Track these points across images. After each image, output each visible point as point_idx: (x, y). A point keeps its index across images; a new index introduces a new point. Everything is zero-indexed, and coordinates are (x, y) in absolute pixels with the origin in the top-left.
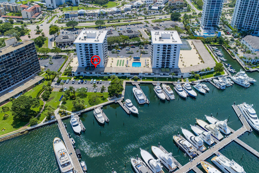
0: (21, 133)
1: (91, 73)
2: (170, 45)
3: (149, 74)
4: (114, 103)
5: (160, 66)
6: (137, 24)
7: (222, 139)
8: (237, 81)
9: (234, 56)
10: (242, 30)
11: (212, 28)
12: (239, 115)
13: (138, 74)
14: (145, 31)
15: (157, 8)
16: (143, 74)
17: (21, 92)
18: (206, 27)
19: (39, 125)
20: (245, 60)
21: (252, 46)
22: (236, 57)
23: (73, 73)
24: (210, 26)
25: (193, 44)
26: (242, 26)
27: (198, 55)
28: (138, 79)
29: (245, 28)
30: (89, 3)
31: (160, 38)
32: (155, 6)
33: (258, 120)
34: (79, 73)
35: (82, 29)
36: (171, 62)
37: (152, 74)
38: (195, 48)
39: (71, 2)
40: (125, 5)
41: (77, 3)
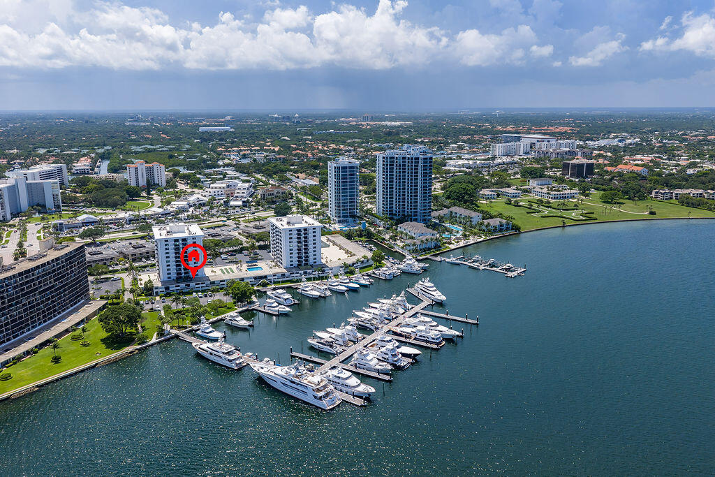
0: (130, 353)
1: (189, 285)
2: (305, 230)
3: (283, 275)
4: (247, 310)
5: (296, 263)
6: (219, 227)
7: (404, 313)
8: (405, 268)
9: (393, 248)
10: (395, 217)
11: (350, 219)
12: (416, 295)
13: (266, 277)
14: (240, 234)
15: (240, 203)
16: (274, 276)
17: (82, 321)
18: (341, 219)
19: (150, 343)
20: (408, 248)
21: (413, 231)
22: (396, 249)
23: (157, 290)
24: (347, 217)
25: (328, 240)
26: (394, 212)
27: (342, 250)
28: (268, 284)
29: (399, 215)
30: (84, 206)
31: (288, 223)
32: (235, 200)
33: (438, 292)
34: (167, 288)
35: (113, 242)
36: (311, 254)
37: (288, 274)
38: (334, 244)
39: (44, 206)
40: (173, 203)
41: (59, 207)
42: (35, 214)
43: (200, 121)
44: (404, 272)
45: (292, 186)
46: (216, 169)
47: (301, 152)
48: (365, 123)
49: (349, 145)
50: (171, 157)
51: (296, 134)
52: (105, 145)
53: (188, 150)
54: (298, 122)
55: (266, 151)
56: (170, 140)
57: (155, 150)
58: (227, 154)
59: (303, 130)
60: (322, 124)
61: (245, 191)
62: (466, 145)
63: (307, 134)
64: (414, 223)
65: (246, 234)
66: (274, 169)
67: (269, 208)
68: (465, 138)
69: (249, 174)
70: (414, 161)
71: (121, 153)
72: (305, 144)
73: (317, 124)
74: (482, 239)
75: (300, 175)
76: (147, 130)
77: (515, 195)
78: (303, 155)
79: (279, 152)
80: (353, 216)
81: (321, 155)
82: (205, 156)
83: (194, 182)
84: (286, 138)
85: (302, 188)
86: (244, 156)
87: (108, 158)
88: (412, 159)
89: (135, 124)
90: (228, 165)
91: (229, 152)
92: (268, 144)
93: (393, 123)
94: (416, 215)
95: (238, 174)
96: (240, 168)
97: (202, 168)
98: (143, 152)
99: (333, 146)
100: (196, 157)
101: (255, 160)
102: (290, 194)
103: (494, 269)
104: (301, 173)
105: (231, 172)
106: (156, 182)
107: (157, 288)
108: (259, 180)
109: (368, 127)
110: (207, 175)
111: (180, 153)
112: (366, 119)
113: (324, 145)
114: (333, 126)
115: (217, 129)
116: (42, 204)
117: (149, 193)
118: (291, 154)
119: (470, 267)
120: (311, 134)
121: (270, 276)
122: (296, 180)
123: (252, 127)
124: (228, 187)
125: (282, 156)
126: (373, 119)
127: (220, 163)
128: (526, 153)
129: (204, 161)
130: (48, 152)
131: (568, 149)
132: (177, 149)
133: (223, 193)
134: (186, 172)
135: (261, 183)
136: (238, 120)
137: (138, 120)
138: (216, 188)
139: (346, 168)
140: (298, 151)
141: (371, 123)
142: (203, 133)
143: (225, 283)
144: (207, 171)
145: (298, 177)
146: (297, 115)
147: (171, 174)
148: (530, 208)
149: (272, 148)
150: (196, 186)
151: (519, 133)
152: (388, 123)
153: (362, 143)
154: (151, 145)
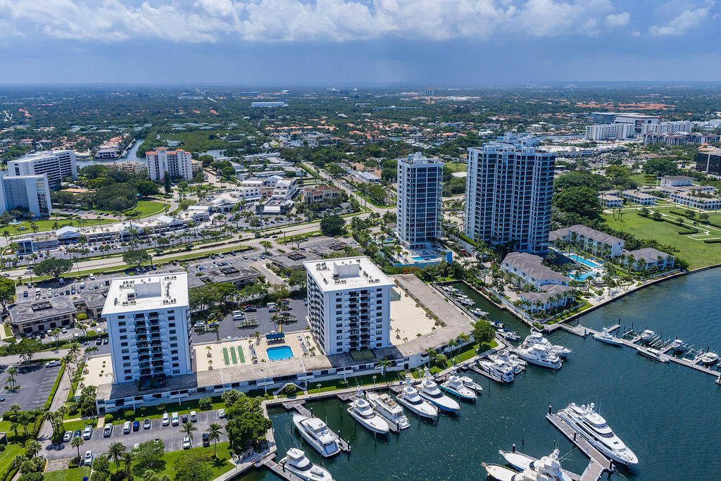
1: (159, 396)
3: (325, 373)
5: (346, 347)
6: (242, 251)
8: (533, 357)
9: (499, 302)
10: (495, 243)
13: (293, 377)
14: (268, 266)
15: (278, 209)
16: (308, 374)
18: (415, 244)
20: (529, 308)
21: (531, 275)
22: (504, 304)
23: (102, 406)
25: (398, 284)
26: (493, 235)
27: (421, 308)
28: (298, 390)
29: (500, 239)
30: (80, 209)
31: (336, 277)
32: (271, 205)
33: (616, 438)
34: (120, 402)
35: (85, 277)
36: (373, 332)
37: (332, 370)
38: (408, 293)
39: (27, 210)
40: (190, 207)
41: (46, 210)
42: (12, 221)
43: (255, 95)
44: (531, 365)
45: (348, 182)
46: (260, 155)
47: (359, 133)
48: (428, 98)
49: (415, 124)
50: (212, 137)
51: (354, 111)
52: (146, 122)
53: (234, 129)
54: (357, 97)
55: (320, 130)
56: (218, 116)
57: (197, 129)
58: (275, 134)
59: (363, 105)
60: (382, 99)
61: (286, 191)
62: (550, 125)
63: (366, 111)
64: (524, 255)
65: (277, 268)
66: (326, 157)
67: (316, 217)
68: (546, 116)
69: (296, 162)
70: (526, 161)
71: (159, 132)
72: (364, 123)
73: (376, 99)
74: (633, 287)
75: (357, 164)
76: (198, 105)
77: (647, 201)
78: (361, 137)
79: (334, 133)
80: (433, 240)
81: (382, 136)
82: (249, 138)
83: (227, 173)
84: (343, 115)
85: (361, 186)
86: (295, 137)
87: (144, 138)
88: (524, 157)
89: (188, 98)
90: (273, 150)
91: (279, 131)
92: (323, 122)
93: (459, 98)
94: (526, 241)
95: (282, 162)
96: (287, 155)
97: (243, 153)
98: (184, 131)
99: (396, 125)
100: (238, 138)
101: (306, 143)
102: (343, 195)
103: (685, 361)
104: (359, 162)
105: (274, 159)
106: (181, 173)
107: (101, 402)
108: (308, 171)
109: (433, 102)
110: (246, 164)
111: (222, 132)
112: (429, 93)
113: (385, 124)
114: (395, 100)
115: (269, 105)
116: (23, 206)
117: (168, 190)
118: (347, 136)
119: (640, 353)
120: (371, 111)
121: (303, 375)
122: (353, 172)
123: (307, 102)
124: (265, 184)
125: (338, 138)
126: (436, 93)
127: (266, 145)
128: (631, 137)
129: (248, 143)
130: (82, 130)
131: (686, 133)
132: (221, 128)
133: (258, 192)
134: (222, 158)
135: (309, 176)
136: (294, 95)
137: (193, 94)
138: (249, 185)
139: (424, 170)
140: (356, 132)
141: (435, 98)
142: (255, 109)
143: (224, 390)
144: (248, 157)
145: (355, 168)
146: (355, 89)
147: (200, 163)
148: (680, 225)
149: (327, 127)
150: (228, 179)
151: (606, 111)
152: (454, 98)
153: (429, 121)
154: (195, 122)
